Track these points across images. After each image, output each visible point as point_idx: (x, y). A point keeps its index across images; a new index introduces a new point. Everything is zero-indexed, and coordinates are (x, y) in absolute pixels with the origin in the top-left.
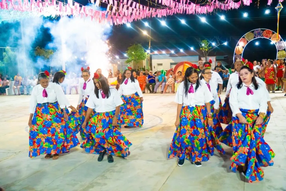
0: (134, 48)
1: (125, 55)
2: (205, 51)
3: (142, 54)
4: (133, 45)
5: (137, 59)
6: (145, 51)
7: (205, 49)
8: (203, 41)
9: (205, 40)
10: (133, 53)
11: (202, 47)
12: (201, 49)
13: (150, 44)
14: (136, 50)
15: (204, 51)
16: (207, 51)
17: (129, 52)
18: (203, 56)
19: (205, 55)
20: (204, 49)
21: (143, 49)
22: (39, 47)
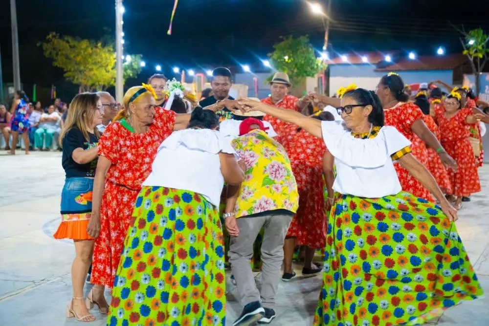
0: (290, 47)
1: (266, 63)
2: (475, 58)
3: (309, 63)
4: (287, 38)
5: (294, 74)
6: (317, 55)
7: (476, 52)
8: (472, 32)
9: (476, 30)
10: (286, 58)
11: (468, 48)
12: (465, 52)
13: (326, 38)
14: (293, 50)
15: (472, 59)
16: (481, 59)
17: (275, 55)
18: (469, 72)
19: (474, 69)
20: (472, 52)
21: (311, 50)
22: (56, 33)
